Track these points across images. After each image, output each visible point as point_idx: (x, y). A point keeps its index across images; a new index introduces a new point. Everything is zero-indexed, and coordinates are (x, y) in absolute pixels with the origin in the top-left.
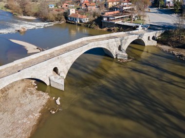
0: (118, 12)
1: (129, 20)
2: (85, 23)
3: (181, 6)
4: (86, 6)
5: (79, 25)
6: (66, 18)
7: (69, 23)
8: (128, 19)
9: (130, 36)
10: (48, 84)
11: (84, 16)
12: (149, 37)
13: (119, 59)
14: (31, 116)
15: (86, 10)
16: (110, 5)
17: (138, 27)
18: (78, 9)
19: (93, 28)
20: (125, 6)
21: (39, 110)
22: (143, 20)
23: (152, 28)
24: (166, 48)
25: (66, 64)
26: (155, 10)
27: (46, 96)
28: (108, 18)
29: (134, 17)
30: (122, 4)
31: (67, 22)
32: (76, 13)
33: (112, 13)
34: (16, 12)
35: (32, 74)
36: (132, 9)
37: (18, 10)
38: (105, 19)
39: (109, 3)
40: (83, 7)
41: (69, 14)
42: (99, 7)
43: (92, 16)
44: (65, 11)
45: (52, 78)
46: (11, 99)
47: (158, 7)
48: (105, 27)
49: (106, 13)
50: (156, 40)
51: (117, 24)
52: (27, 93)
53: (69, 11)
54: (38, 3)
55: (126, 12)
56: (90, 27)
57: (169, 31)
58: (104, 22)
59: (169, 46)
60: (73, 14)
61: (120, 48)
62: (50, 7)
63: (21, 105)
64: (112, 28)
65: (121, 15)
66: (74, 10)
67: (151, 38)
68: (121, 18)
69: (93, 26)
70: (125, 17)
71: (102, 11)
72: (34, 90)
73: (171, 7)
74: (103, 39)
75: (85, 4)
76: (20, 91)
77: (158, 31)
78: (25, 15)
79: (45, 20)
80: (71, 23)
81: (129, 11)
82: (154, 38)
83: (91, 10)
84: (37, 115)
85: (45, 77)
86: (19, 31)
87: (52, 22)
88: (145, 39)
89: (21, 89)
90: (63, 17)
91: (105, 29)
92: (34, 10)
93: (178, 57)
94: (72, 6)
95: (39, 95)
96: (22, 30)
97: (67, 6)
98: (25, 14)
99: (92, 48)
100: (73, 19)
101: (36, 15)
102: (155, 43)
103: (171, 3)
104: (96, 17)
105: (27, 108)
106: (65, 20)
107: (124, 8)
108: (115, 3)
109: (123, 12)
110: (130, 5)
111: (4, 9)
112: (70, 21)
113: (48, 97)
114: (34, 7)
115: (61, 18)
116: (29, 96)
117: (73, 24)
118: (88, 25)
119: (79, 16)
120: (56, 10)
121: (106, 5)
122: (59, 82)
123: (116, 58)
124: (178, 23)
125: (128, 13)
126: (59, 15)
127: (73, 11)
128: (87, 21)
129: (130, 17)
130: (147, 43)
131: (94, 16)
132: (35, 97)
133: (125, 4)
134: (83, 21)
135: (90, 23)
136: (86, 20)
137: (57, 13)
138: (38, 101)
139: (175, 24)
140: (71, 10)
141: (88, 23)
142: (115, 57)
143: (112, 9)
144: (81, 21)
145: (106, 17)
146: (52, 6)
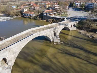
0: (52, 10)
1: (58, 15)
2: (33, 17)
4: (34, 7)
5: (29, 18)
7: (23, 17)
8: (58, 14)
11: (32, 13)
12: (72, 25)
13: (55, 42)
15: (34, 9)
16: (47, 6)
17: (64, 19)
18: (30, 8)
19: (38, 20)
20: (56, 7)
22: (66, 14)
23: (72, 19)
24: (83, 32)
28: (47, 14)
29: (61, 13)
30: (54, 5)
31: (22, 17)
32: (28, 11)
33: (48, 11)
36: (60, 8)
38: (45, 14)
39: (47, 5)
40: (32, 7)
41: (23, 12)
42: (41, 7)
43: (37, 13)
44: (21, 10)
47: (72, 7)
48: (45, 19)
49: (45, 11)
50: (76, 27)
51: (52, 17)
55: (56, 10)
56: (36, 19)
57: (82, 21)
58: (45, 16)
59: (84, 30)
60: (26, 12)
61: (55, 34)
64: (49, 20)
65: (54, 12)
66: (27, 9)
68: (54, 13)
69: (38, 18)
70: (56, 13)
71: (43, 10)
73: (79, 7)
75: (33, 6)
79: (8, 15)
80: (25, 17)
81: (58, 9)
82: (74, 26)
83: (37, 9)
87: (13, 16)
88: (69, 26)
90: (20, 13)
91: (45, 20)
93: (91, 38)
94: (26, 7)
97: (23, 7)
100: (26, 14)
102: (75, 29)
103: (79, 5)
104: (39, 13)
106: (21, 15)
107: (55, 8)
108: (50, 5)
110: (58, 6)
115: (18, 14)
117: (26, 17)
119: (29, 13)
121: (45, 6)
123: (53, 41)
124: (87, 16)
125: (58, 10)
126: (17, 12)
128: (34, 16)
130: (71, 29)
131: (38, 13)
133: (55, 6)
134: (32, 16)
135: (36, 17)
136: (33, 15)
139: (85, 17)
141: (35, 17)
143: (49, 8)
144: (30, 16)
145: (45, 13)
146: (14, 7)
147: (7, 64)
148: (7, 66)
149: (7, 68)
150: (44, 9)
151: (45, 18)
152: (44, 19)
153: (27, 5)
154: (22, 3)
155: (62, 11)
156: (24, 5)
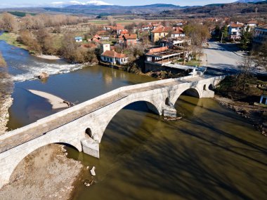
0: (166, 48)
1: (180, 61)
2: (123, 65)
3: (250, 39)
4: (125, 40)
5: (116, 68)
6: (99, 58)
7: (103, 65)
8: (180, 58)
9: (181, 85)
10: (80, 150)
11: (122, 55)
12: (205, 86)
13: (167, 117)
14: (63, 190)
15: (125, 45)
16: (157, 37)
17: (191, 70)
18: (114, 43)
19: (134, 72)
20: (176, 40)
21: (71, 182)
22: (198, 60)
23: (210, 72)
24: (225, 101)
25: (101, 123)
26: (215, 45)
27: (78, 166)
28: (153, 58)
29: (187, 56)
30: (172, 35)
31: (100, 64)
32: (111, 50)
33: (158, 50)
34: (33, 49)
35: (60, 138)
36: (185, 44)
37: (36, 46)
38: (149, 59)
39: (155, 34)
40: (121, 41)
41: (102, 52)
42: (141, 40)
43: (132, 55)
44: (96, 47)
45: (85, 142)
46: (37, 169)
48: (149, 71)
49: (151, 50)
50: (214, 90)
51: (164, 66)
52: (56, 161)
53: (102, 46)
54: (61, 35)
55: (177, 49)
56: (129, 72)
57: (230, 77)
58: (148, 64)
59: (230, 98)
60: (107, 51)
61: (167, 102)
62: (77, 41)
63: (50, 176)
64: (158, 73)
65: (171, 53)
66: (109, 45)
67: (207, 88)
68: (170, 57)
69: (134, 69)
70: (176, 56)
71: (145, 47)
72: (63, 157)
73: (237, 40)
74: (146, 89)
75: (123, 37)
76: (47, 159)
77: (217, 78)
78: (44, 54)
79: (71, 60)
80: (106, 66)
81: (181, 47)
82: (211, 87)
83: (131, 45)
84: (70, 188)
85: (76, 141)
86: (39, 77)
87: (80, 63)
88: (199, 88)
89: (48, 156)
90: (95, 56)
91: (149, 74)
92: (57, 47)
93: (240, 113)
94: (106, 38)
95: (71, 164)
96: (43, 76)
97: (99, 39)
98: (45, 51)
99: (133, 101)
100: (108, 59)
101: (59, 53)
102: (211, 94)
103: (238, 34)
104: (137, 56)
105: (58, 180)
106: (97, 60)
107: (175, 42)
108: (162, 34)
109: (173, 48)
110: (183, 38)
111: (17, 45)
112: (103, 62)
113: (81, 166)
114: (55, 41)
115: (92, 58)
116: (59, 165)
117: (108, 66)
118: (127, 68)
119: (116, 54)
120: (85, 46)
121: (151, 37)
122: (93, 147)
123: (163, 115)
124: (243, 65)
125: (180, 49)
126: (89, 52)
127: (107, 48)
128: (126, 62)
129: (182, 56)
130: (202, 94)
131: (135, 55)
132: (65, 167)
133: (177, 36)
134: (121, 63)
135: (130, 64)
136: (124, 60)
137: (86, 49)
138: (70, 171)
139: (239, 67)
140: (104, 46)
141: (127, 65)
142: (161, 114)
143: (159, 44)
144: (118, 63)
145: (150, 56)
146: (80, 40)
147: (93, 138)
148: (93, 141)
149: (94, 143)
150: (148, 44)
151: (150, 68)
152: (147, 69)
153: (106, 35)
154: (94, 26)
155: (191, 52)
156: (99, 32)
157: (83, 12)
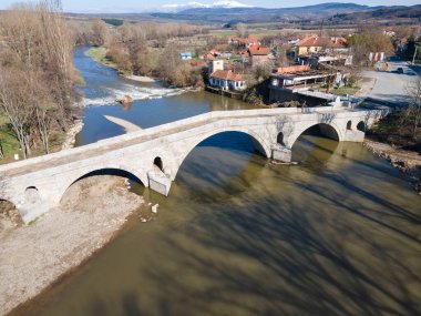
0: (307, 67)
1: (324, 87)
2: (239, 92)
4: (250, 55)
5: (227, 95)
6: (206, 80)
7: (210, 91)
8: (324, 84)
11: (238, 76)
19: (251, 102)
28: (281, 80)
31: (206, 89)
32: (226, 69)
33: (294, 69)
34: (122, 68)
37: (126, 63)
38: (275, 83)
39: (301, 50)
41: (212, 71)
43: (253, 77)
48: (274, 101)
50: (365, 131)
51: (297, 94)
53: (211, 64)
56: (246, 101)
58: (274, 90)
60: (218, 71)
61: (281, 139)
62: (183, 58)
65: (311, 75)
66: (222, 62)
67: (354, 126)
68: (308, 81)
69: (253, 97)
70: (318, 79)
75: (248, 51)
77: (373, 112)
78: (136, 74)
79: (168, 84)
80: (215, 92)
81: (332, 67)
82: (361, 126)
86: (120, 102)
88: (339, 125)
90: (200, 77)
92: (153, 64)
93: (396, 165)
94: (225, 55)
96: (126, 100)
97: (216, 55)
98: (137, 71)
100: (218, 82)
101: (155, 74)
102: (360, 136)
104: (261, 79)
106: (203, 84)
107: (322, 59)
108: (313, 50)
109: (317, 67)
111: (105, 62)
112: (211, 87)
114: (153, 58)
115: (196, 81)
117: (217, 92)
118: (242, 96)
119: (229, 75)
120: (192, 64)
123: (272, 157)
126: (193, 72)
127: (218, 66)
128: (243, 88)
129: (331, 79)
130: (343, 135)
131: (257, 77)
134: (236, 88)
135: (248, 91)
136: (241, 86)
137: (190, 68)
140: (215, 62)
141: (244, 92)
142: (269, 156)
144: (231, 88)
145: (277, 78)
146: (187, 56)
151: (276, 97)
152: (271, 98)
153: (229, 50)
156: (218, 47)
157: (205, 18)
